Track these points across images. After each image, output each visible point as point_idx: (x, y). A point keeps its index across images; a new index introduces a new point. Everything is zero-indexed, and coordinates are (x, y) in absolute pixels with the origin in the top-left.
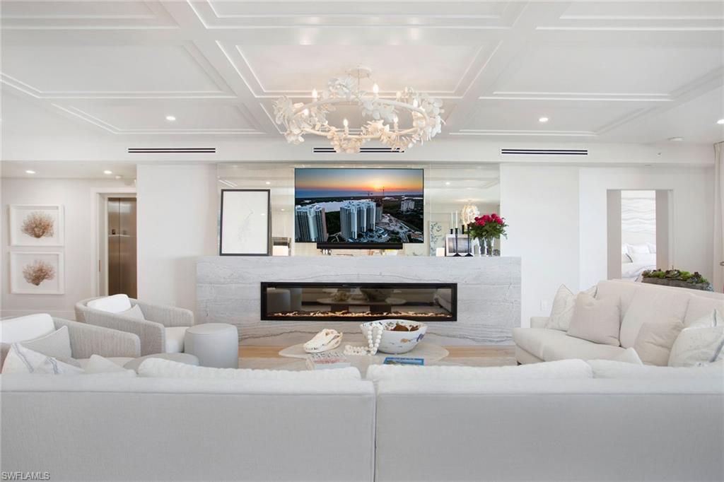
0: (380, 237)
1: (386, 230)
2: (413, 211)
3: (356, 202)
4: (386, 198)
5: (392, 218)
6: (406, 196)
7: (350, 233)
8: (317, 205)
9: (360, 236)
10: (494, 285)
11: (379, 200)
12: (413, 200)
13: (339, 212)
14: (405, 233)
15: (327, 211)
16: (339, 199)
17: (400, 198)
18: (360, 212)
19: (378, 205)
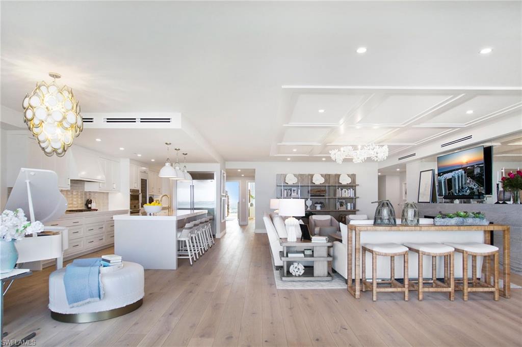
0: (466, 191)
1: (468, 187)
2: (479, 174)
3: (457, 172)
4: (468, 168)
5: (471, 180)
6: (476, 165)
7: (455, 190)
8: (445, 175)
9: (459, 191)
10: (514, 226)
11: (465, 169)
12: (479, 167)
13: (451, 179)
14: (476, 189)
15: (448, 178)
16: (451, 171)
17: (473, 166)
18: (458, 177)
19: (465, 173)
